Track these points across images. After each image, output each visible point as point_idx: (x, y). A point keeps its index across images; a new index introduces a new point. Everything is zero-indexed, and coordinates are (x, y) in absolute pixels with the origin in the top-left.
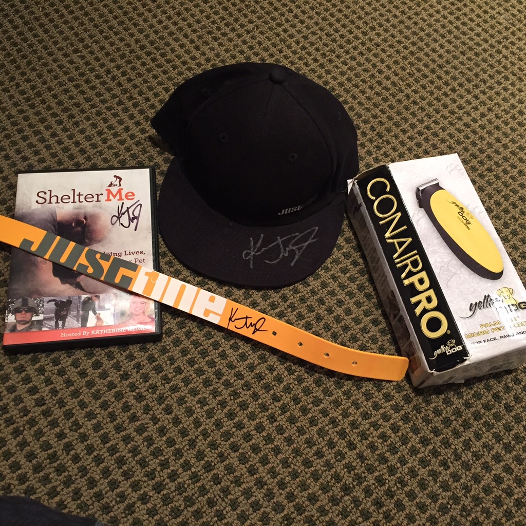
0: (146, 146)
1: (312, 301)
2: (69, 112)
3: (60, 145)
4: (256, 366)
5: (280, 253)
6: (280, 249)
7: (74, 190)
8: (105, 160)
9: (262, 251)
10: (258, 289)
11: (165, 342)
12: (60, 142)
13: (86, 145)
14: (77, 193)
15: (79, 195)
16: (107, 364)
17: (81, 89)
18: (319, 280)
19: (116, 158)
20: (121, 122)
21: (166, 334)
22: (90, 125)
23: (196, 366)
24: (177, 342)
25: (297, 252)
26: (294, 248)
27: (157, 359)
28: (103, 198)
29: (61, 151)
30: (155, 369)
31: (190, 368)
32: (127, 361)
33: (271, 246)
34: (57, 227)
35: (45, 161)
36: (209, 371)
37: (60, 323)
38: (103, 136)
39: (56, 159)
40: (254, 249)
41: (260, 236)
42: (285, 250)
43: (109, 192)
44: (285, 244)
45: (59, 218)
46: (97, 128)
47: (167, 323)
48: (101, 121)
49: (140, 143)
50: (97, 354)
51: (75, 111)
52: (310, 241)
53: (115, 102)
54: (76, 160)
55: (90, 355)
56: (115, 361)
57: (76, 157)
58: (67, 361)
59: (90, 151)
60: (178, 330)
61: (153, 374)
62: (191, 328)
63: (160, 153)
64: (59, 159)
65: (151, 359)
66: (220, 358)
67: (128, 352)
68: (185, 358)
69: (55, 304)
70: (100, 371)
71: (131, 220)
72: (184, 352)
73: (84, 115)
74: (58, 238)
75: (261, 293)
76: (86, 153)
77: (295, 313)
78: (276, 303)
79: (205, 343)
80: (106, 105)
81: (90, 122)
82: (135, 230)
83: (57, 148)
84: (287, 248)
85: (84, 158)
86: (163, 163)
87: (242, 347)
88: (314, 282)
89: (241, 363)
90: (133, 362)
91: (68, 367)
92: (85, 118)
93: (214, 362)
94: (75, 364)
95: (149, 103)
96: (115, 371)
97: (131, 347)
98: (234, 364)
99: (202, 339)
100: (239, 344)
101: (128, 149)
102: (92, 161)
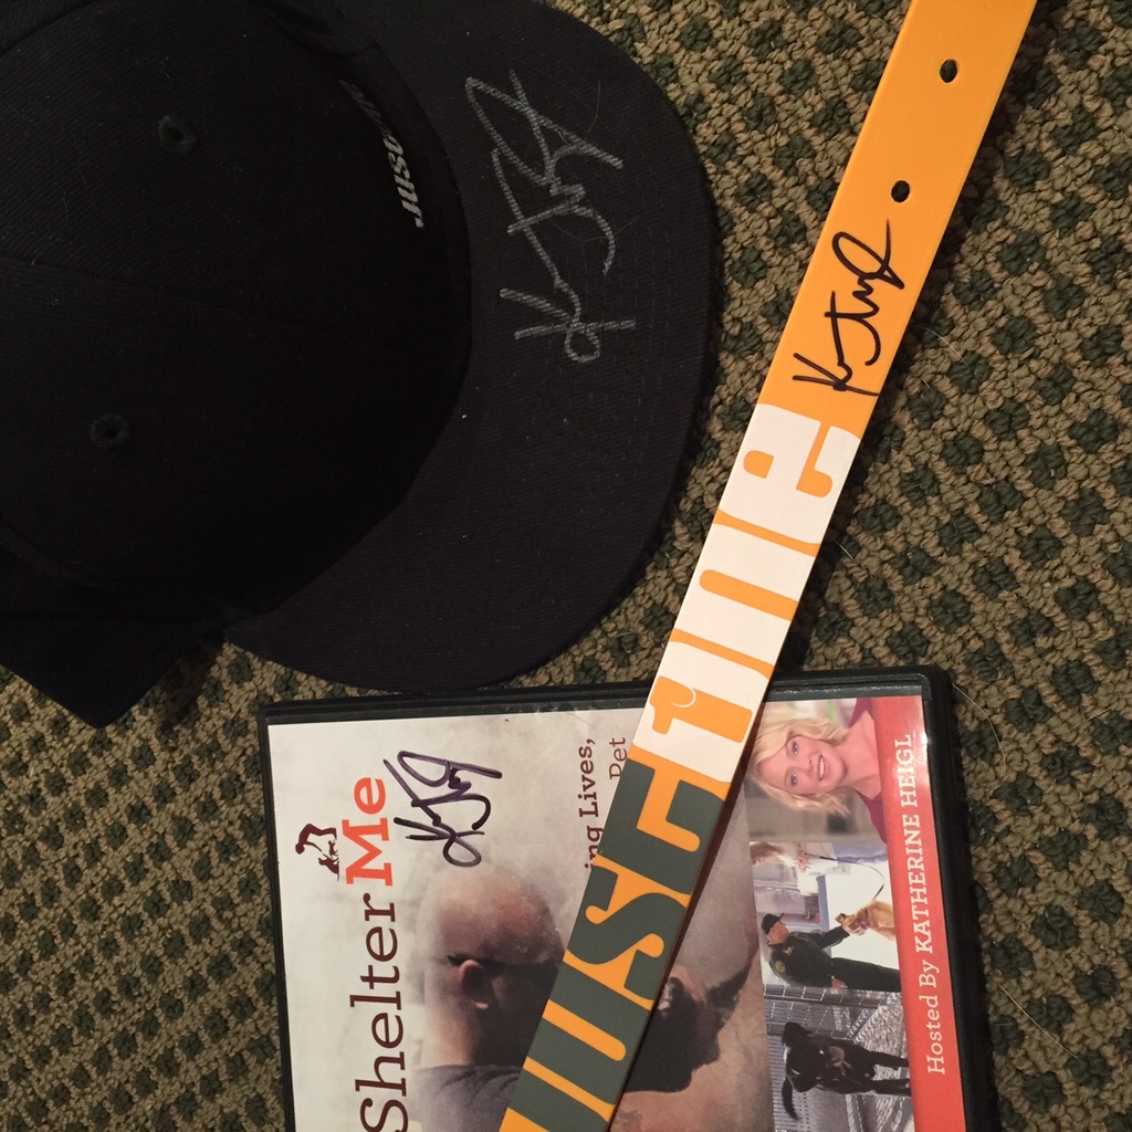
0: (193, 745)
1: (766, 77)
2: (92, 1010)
3: (201, 1045)
4: (1058, 278)
5: (571, 217)
6: (555, 217)
7: (354, 999)
8: (249, 888)
9: (564, 286)
10: (718, 299)
11: (950, 657)
12: (193, 1046)
13: (197, 955)
14: (364, 989)
15: (371, 979)
16: (1053, 888)
17: (13, 969)
18: (678, 58)
19: (238, 850)
20: (117, 835)
21: (915, 654)
22: (130, 941)
23: (1059, 527)
24: (951, 610)
25: (567, 150)
26: (550, 165)
27: (1025, 691)
28: (381, 895)
29: (224, 1042)
30: (1072, 697)
31: (1067, 552)
32: (1037, 811)
33: (544, 256)
34: (493, 1067)
35: (260, 1098)
36: (1080, 472)
37: (882, 1073)
38: (167, 896)
39: (251, 1061)
40: (558, 321)
41: (507, 301)
42: (561, 198)
43: (356, 871)
44: (534, 198)
45: (459, 1059)
46: (138, 916)
47: (867, 653)
48: (116, 901)
49: (183, 768)
50: (1009, 929)
51: (85, 990)
52: (522, 104)
53: (50, 853)
54: (252, 992)
55: (1014, 957)
56: (1037, 858)
57: (243, 992)
58: (1041, 1047)
59: (217, 942)
60: (896, 610)
61: (1096, 704)
62: (886, 555)
63: (216, 694)
64: (251, 1050)
65: (1028, 711)
66: (1023, 433)
67: (998, 806)
68: (1020, 574)
69: (803, 1088)
70: (1083, 918)
71: (460, 791)
72: (994, 578)
73: (98, 958)
74: (530, 1065)
75: (736, 286)
76: (226, 957)
77: (817, 141)
78: (775, 222)
79: (951, 496)
80: (61, 884)
81: (121, 940)
82: (498, 775)
83: (213, 1055)
84: (554, 191)
85: (242, 962)
86: (248, 686)
87: (969, 344)
88: (686, 79)
89: (1041, 342)
90: (1042, 783)
91: (1066, 1045)
92: (109, 957)
93: (1036, 456)
94: (1054, 1014)
95: (48, 738)
96: (1085, 857)
97: (975, 793)
98: (1045, 371)
99: (935, 510)
100: (958, 356)
101: (208, 809)
102: (254, 935)
